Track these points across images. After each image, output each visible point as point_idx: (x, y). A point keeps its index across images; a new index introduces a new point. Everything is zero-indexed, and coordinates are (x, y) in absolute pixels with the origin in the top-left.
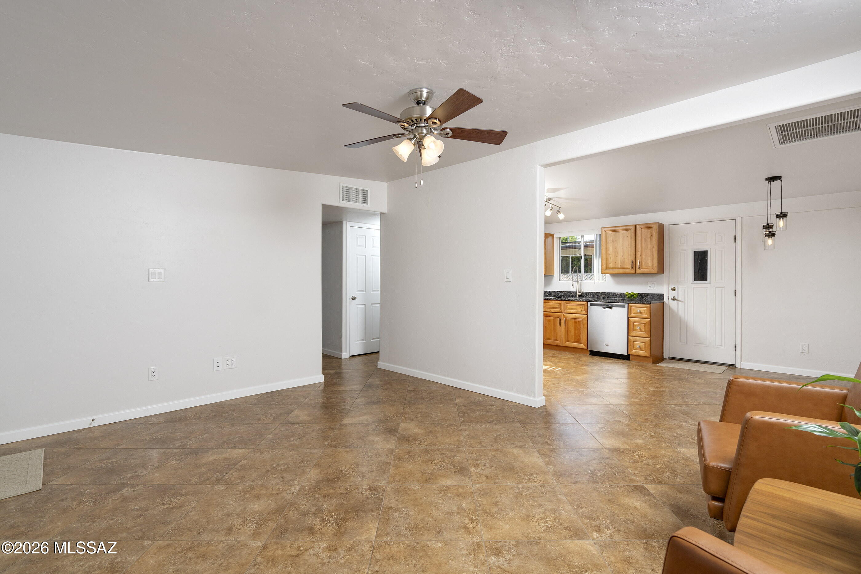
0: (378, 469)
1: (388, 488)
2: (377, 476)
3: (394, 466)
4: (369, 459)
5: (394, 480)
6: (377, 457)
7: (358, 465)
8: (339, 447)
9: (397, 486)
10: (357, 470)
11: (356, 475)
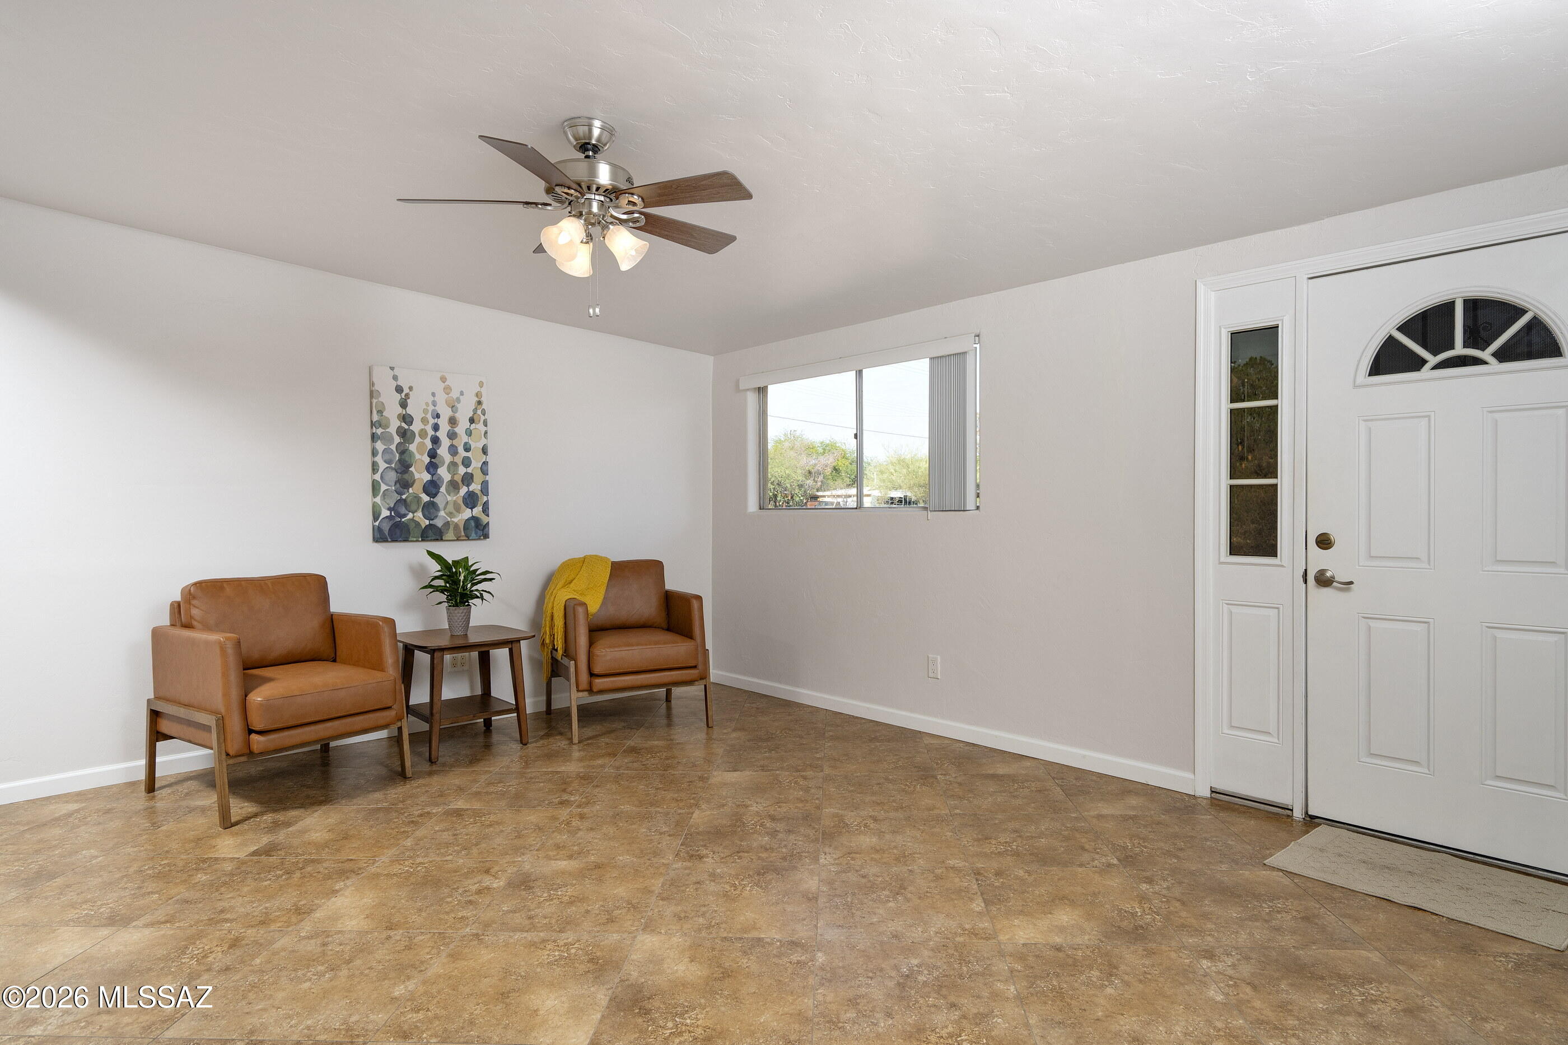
0: (684, 888)
1: (670, 858)
2: (688, 875)
3: (651, 892)
4: (704, 909)
5: (657, 868)
6: (685, 912)
7: (726, 895)
8: (780, 941)
9: (655, 860)
10: (727, 887)
11: (728, 878)
